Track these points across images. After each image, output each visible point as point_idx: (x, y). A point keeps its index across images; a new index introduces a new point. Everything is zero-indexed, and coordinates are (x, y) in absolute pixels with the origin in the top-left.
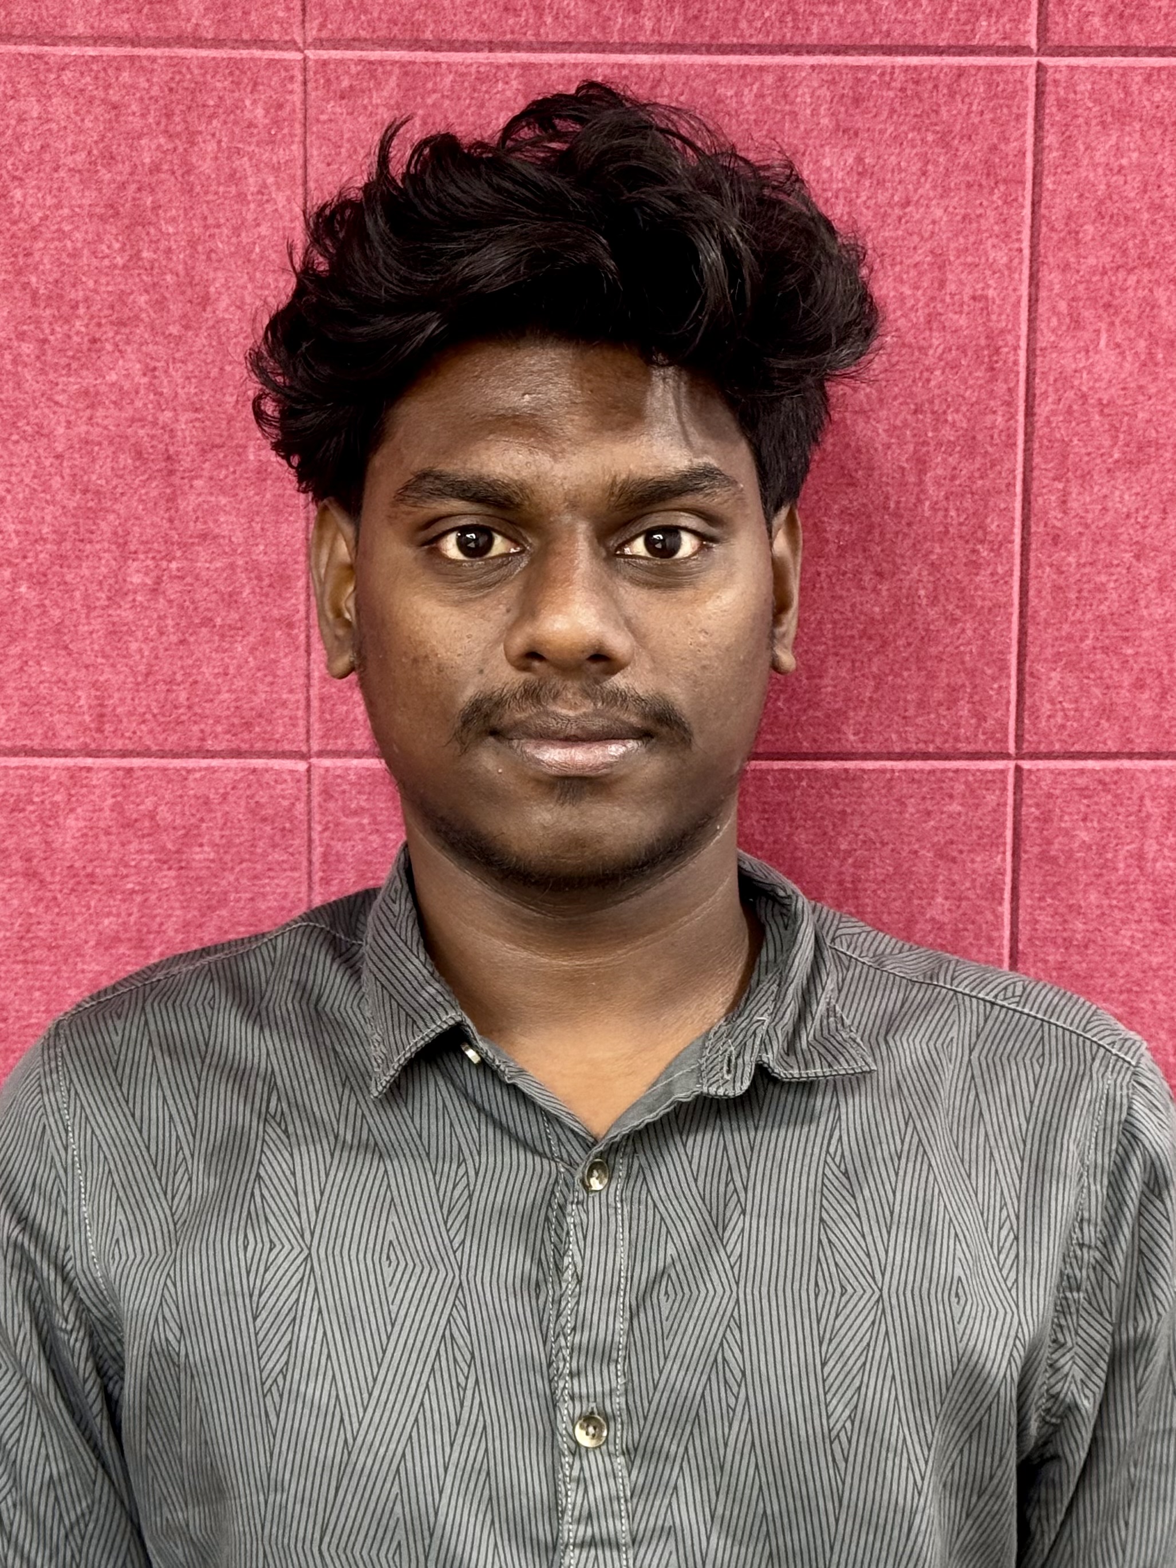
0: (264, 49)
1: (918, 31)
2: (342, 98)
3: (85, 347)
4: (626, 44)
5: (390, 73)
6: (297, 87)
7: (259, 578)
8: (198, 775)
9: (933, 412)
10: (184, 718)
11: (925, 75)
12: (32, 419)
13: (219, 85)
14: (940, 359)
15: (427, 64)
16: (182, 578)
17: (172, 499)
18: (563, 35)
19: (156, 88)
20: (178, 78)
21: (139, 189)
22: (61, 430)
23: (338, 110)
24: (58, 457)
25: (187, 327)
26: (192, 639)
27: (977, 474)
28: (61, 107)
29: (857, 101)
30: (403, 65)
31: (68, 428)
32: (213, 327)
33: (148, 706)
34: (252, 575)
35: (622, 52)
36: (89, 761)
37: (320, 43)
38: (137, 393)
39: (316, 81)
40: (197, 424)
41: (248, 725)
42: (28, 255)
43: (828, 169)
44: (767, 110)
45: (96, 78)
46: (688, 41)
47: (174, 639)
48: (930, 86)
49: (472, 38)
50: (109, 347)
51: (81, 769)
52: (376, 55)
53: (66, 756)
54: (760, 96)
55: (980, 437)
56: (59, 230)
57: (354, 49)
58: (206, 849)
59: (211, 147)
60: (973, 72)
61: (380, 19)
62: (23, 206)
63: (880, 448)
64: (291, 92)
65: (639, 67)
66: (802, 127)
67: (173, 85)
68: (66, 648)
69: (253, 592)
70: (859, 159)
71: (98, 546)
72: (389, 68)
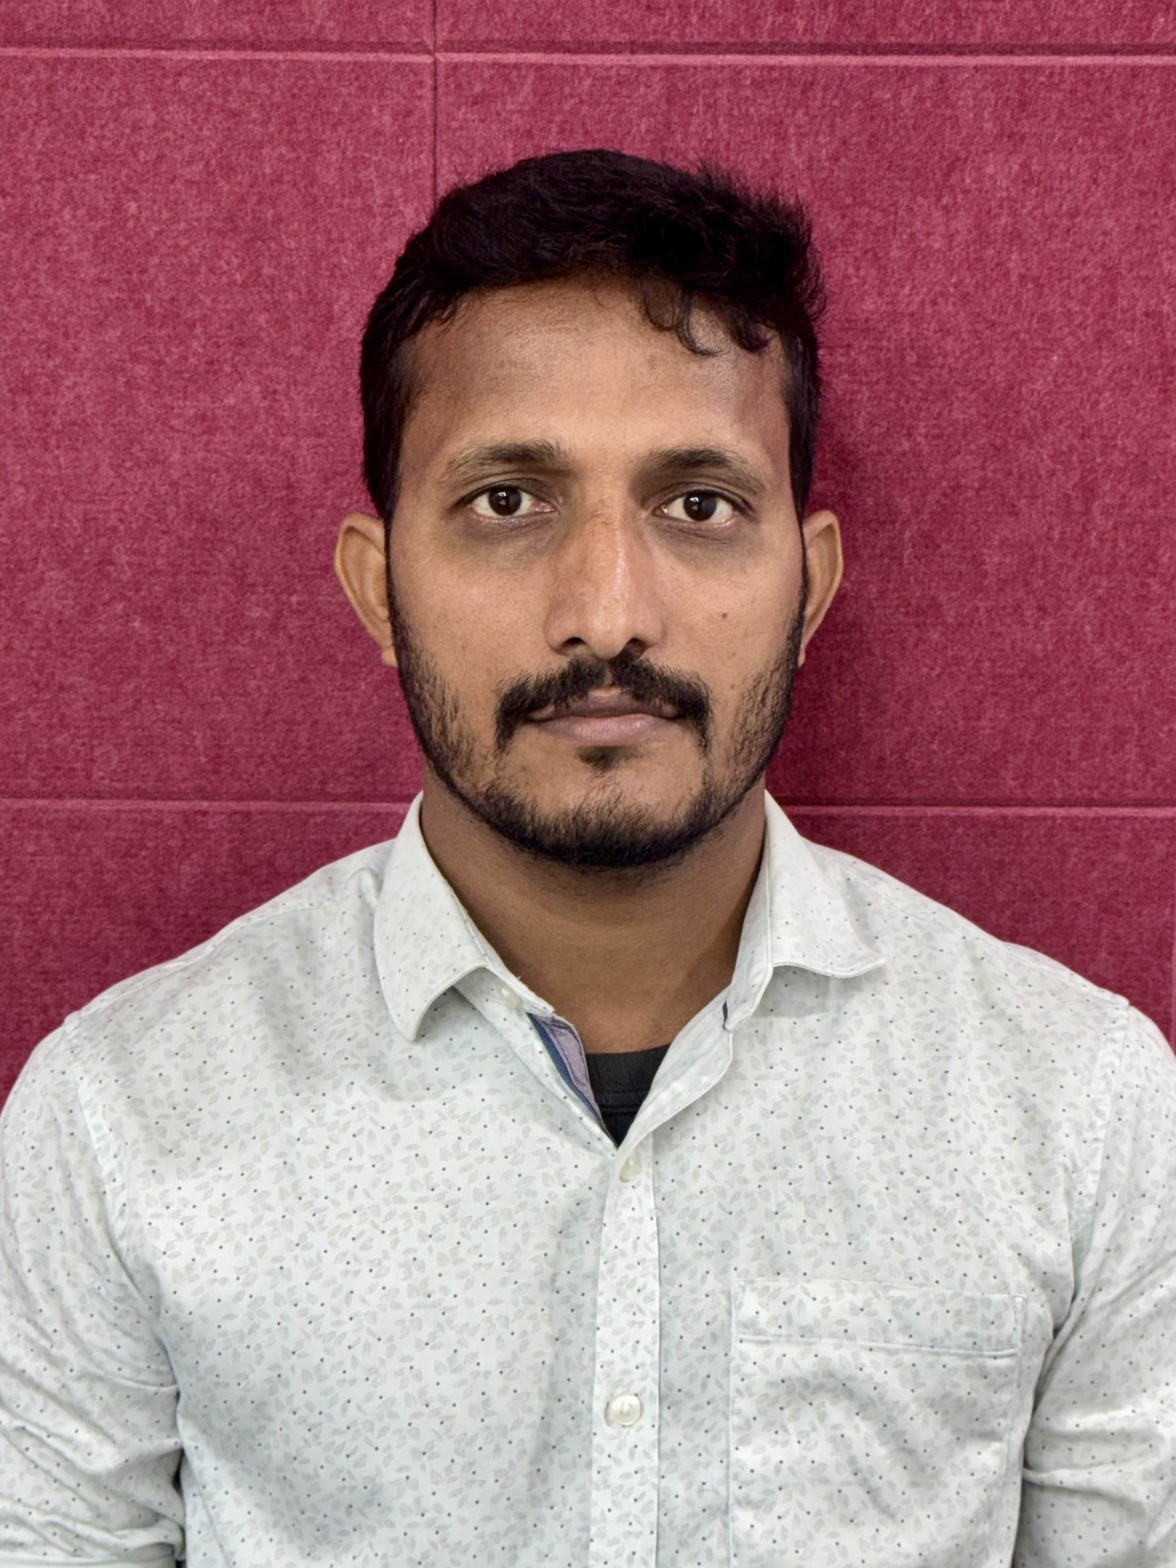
0: (391, 52)
1: (1090, 29)
2: (475, 103)
4: (777, 44)
5: (525, 77)
6: (427, 92)
9: (1102, 437)
11: (1097, 75)
12: (147, 446)
13: (344, 91)
14: (1110, 379)
15: (564, 67)
16: (304, 613)
17: (293, 529)
18: (709, 36)
19: (278, 93)
20: (300, 83)
21: (259, 202)
22: (176, 456)
23: (469, 116)
24: (173, 484)
27: (1148, 503)
28: (177, 114)
29: (1023, 105)
30: (539, 68)
31: (183, 454)
35: (772, 52)
36: (205, 804)
37: (450, 47)
39: (447, 85)
42: (143, 271)
43: (992, 177)
44: (927, 114)
45: (215, 84)
46: (843, 40)
47: (295, 676)
48: (1101, 88)
49: (612, 39)
51: (196, 812)
52: (511, 58)
53: (181, 799)
54: (920, 99)
55: (1151, 463)
56: (177, 246)
57: (486, 52)
59: (334, 157)
60: (1148, 71)
61: (515, 19)
62: (138, 220)
63: (1043, 473)
64: (420, 98)
65: (790, 69)
66: (964, 133)
67: (296, 91)
68: (181, 686)
70: (1025, 166)
72: (524, 72)
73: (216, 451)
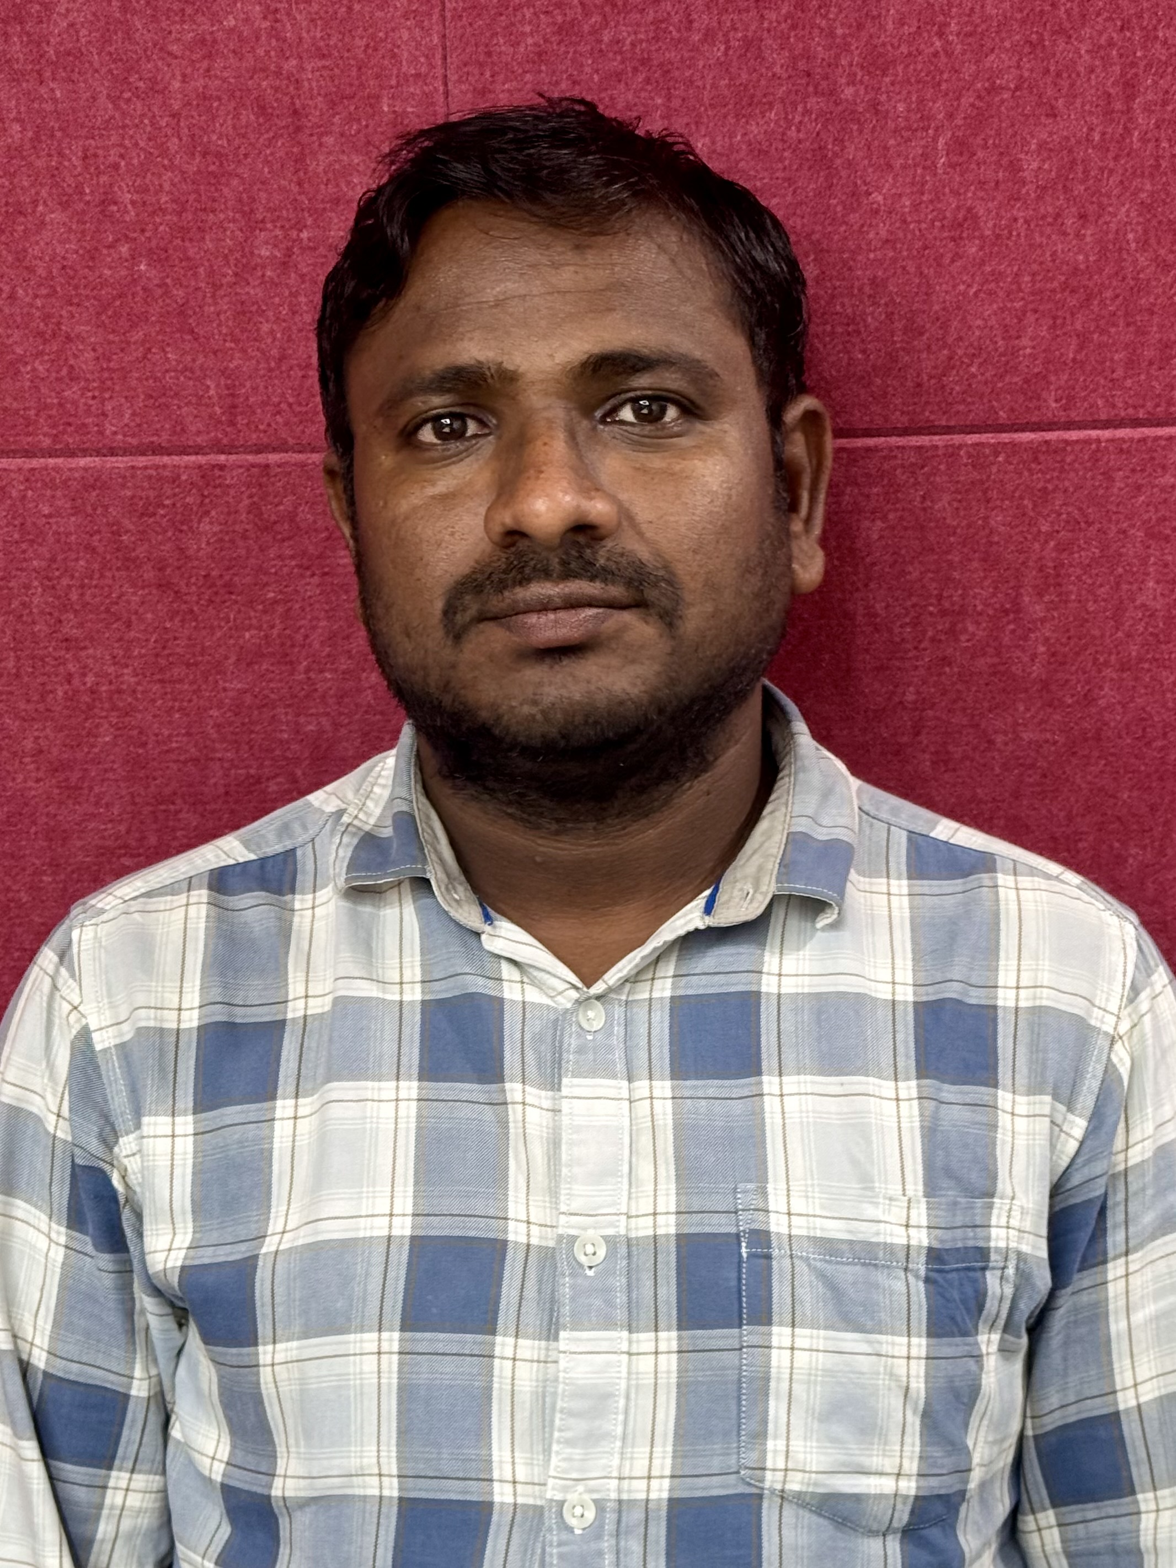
73: (216, 77)
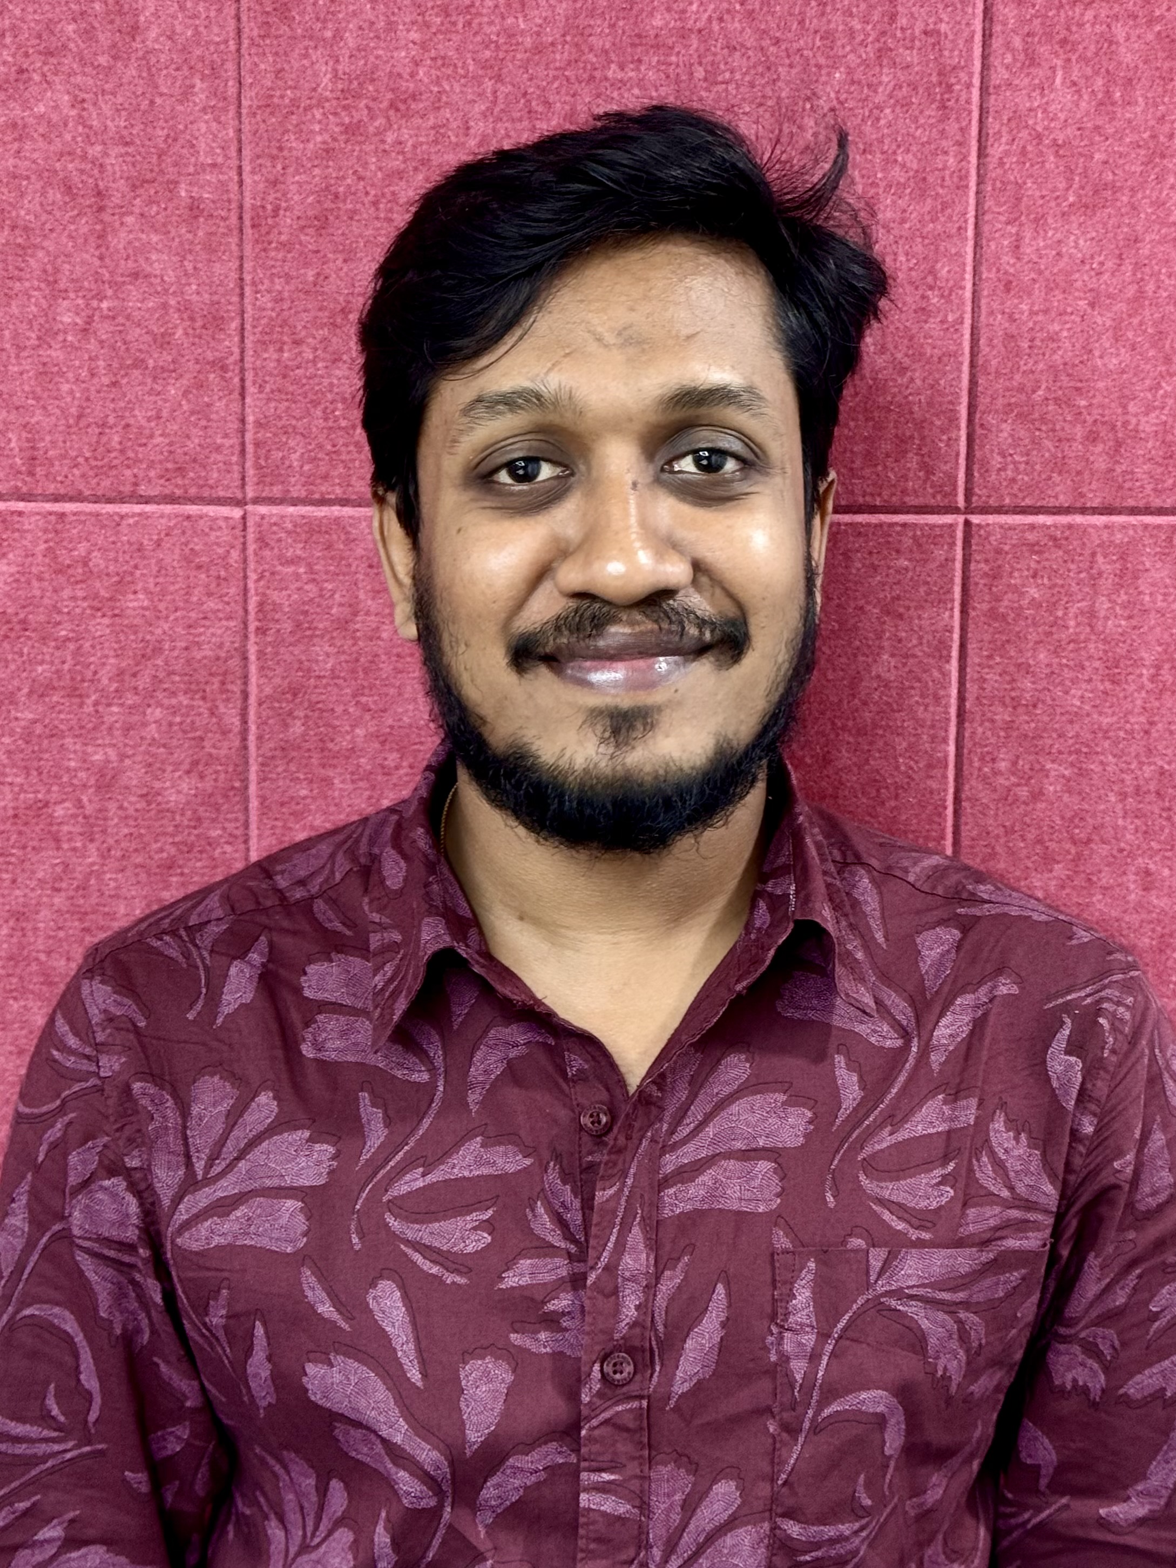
3: (13, 76)
7: (192, 319)
8: (131, 521)
10: (115, 462)
25: (115, 58)
26: (124, 381)
32: (144, 58)
33: (80, 449)
34: (185, 316)
38: (66, 125)
40: (129, 159)
41: (181, 470)
50: (37, 77)
58: (141, 596)
69: (187, 334)
71: (27, 284)
